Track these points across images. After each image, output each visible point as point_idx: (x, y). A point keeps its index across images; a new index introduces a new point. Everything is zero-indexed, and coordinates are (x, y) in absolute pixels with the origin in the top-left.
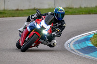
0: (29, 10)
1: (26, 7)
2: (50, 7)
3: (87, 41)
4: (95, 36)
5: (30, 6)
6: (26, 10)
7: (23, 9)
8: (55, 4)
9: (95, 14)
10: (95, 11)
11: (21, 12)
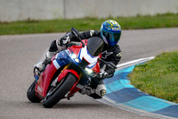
0: (19, 22)
1: (14, 18)
2: (57, 17)
3: (123, 78)
4: (137, 69)
5: (21, 15)
6: (13, 23)
7: (9, 21)
8: (65, 12)
9: (136, 29)
10: (136, 24)
11: (4, 26)
